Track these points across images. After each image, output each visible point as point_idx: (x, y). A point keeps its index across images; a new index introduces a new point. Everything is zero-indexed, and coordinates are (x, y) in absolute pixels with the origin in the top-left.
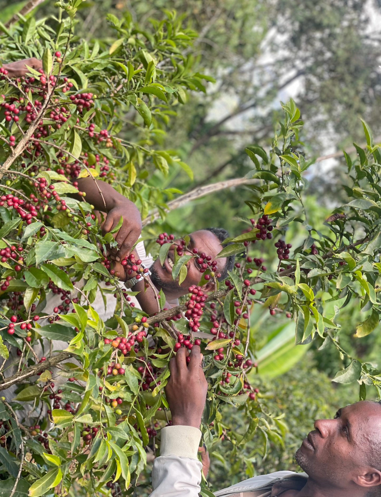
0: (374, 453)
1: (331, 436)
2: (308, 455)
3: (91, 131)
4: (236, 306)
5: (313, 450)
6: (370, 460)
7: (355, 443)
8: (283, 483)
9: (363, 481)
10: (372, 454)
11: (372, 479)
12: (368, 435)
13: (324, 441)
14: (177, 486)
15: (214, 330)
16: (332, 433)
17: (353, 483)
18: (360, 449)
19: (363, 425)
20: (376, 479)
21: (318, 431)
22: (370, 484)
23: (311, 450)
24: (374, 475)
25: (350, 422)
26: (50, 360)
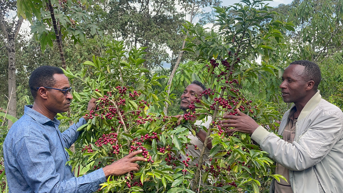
0: (304, 77)
1: (288, 86)
2: (288, 97)
3: (132, 95)
4: (232, 90)
5: (288, 94)
6: (305, 80)
7: (297, 80)
8: (290, 114)
9: (309, 88)
10: (304, 78)
11: (311, 85)
12: (297, 75)
13: (288, 89)
14: (278, 144)
15: (235, 104)
16: (287, 85)
17: (307, 91)
18: (299, 80)
19: (293, 74)
20: (312, 84)
21: (283, 88)
22: (312, 87)
23: (287, 95)
24: (310, 83)
25: (289, 77)
26: (200, 162)
